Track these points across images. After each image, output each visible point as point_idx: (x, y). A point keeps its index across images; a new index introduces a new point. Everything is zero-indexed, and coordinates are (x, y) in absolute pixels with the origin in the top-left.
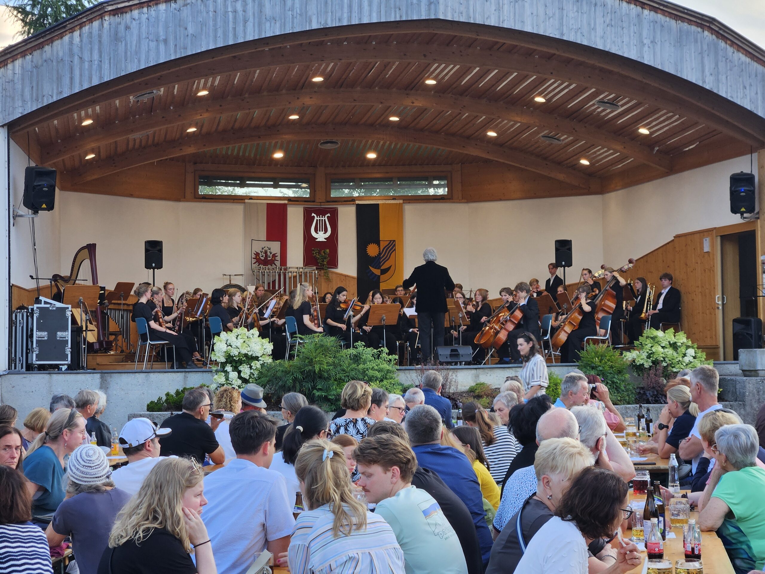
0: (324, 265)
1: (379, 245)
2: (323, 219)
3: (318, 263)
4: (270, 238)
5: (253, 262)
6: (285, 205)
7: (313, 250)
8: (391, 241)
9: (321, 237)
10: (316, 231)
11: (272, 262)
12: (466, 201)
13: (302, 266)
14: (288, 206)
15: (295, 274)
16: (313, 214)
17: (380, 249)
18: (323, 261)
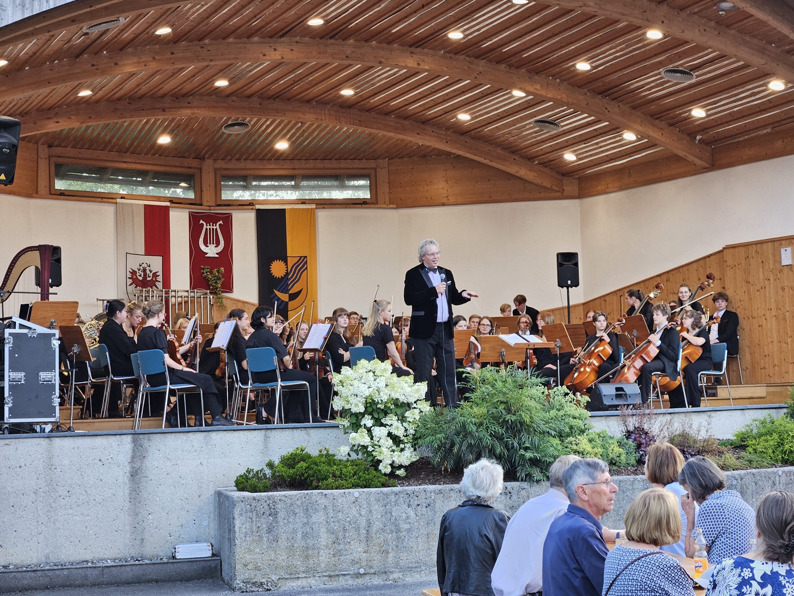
0: (217, 288)
1: (285, 261)
2: (215, 227)
3: (209, 285)
4: (149, 252)
5: (129, 283)
6: (167, 208)
7: (203, 269)
8: (301, 257)
9: (211, 251)
10: (206, 244)
11: (152, 284)
12: (395, 206)
13: (188, 288)
14: (170, 209)
15: (180, 299)
16: (201, 222)
17: (287, 267)
18: (216, 283)
